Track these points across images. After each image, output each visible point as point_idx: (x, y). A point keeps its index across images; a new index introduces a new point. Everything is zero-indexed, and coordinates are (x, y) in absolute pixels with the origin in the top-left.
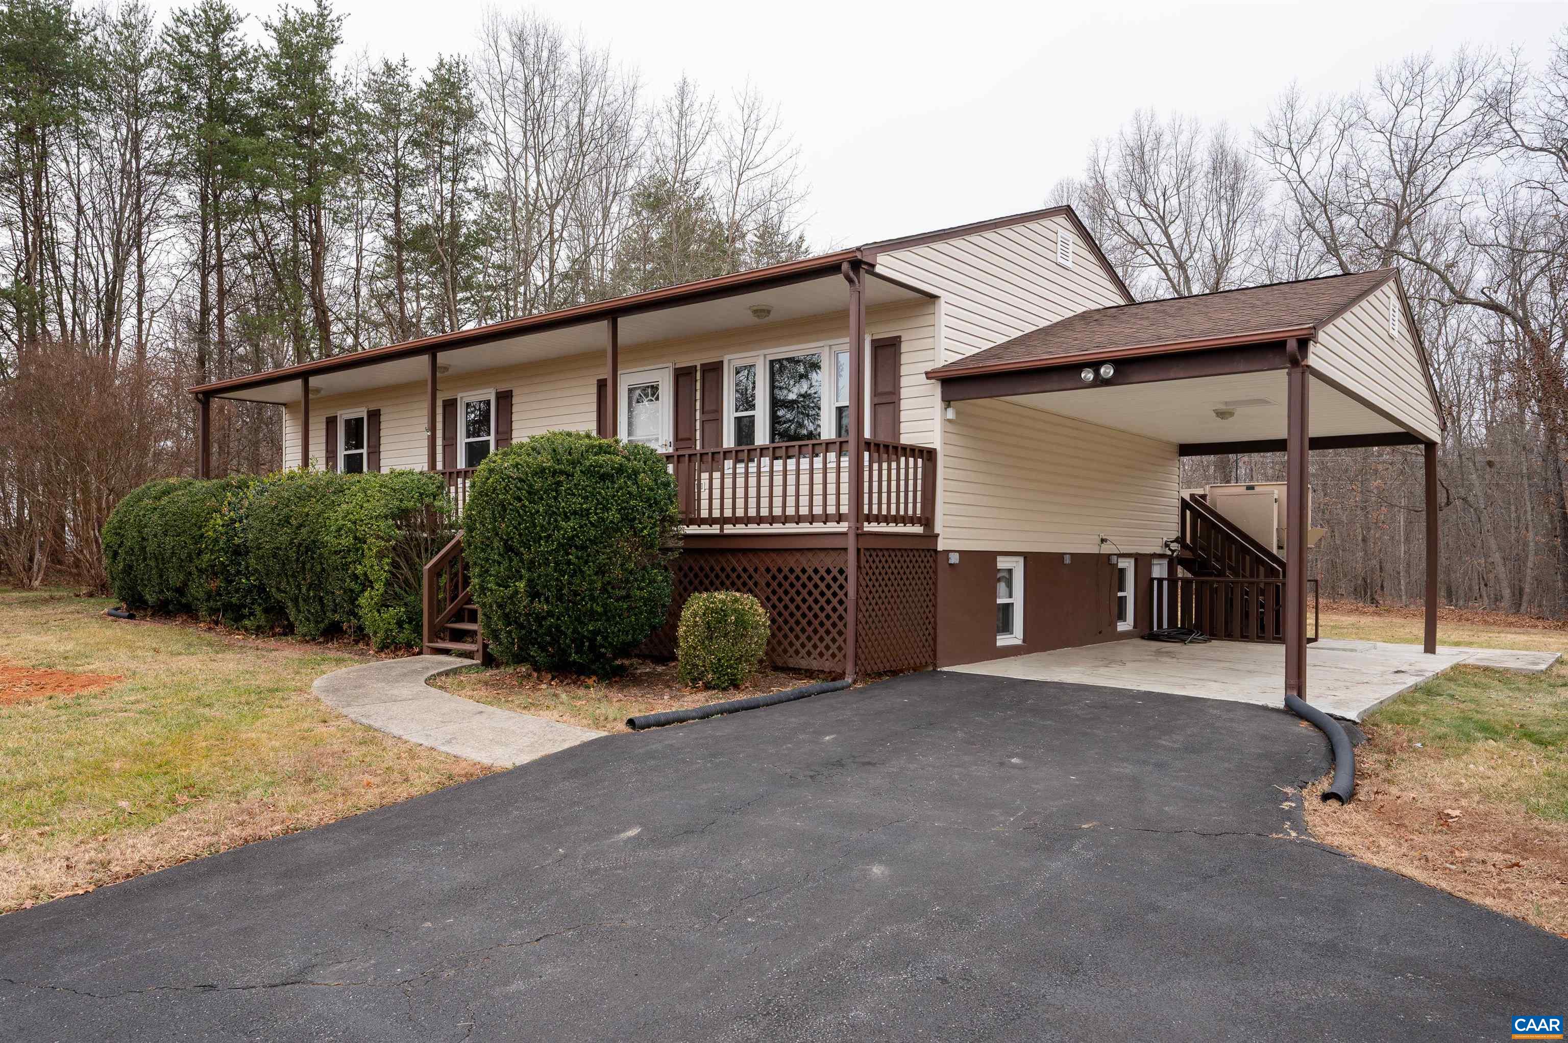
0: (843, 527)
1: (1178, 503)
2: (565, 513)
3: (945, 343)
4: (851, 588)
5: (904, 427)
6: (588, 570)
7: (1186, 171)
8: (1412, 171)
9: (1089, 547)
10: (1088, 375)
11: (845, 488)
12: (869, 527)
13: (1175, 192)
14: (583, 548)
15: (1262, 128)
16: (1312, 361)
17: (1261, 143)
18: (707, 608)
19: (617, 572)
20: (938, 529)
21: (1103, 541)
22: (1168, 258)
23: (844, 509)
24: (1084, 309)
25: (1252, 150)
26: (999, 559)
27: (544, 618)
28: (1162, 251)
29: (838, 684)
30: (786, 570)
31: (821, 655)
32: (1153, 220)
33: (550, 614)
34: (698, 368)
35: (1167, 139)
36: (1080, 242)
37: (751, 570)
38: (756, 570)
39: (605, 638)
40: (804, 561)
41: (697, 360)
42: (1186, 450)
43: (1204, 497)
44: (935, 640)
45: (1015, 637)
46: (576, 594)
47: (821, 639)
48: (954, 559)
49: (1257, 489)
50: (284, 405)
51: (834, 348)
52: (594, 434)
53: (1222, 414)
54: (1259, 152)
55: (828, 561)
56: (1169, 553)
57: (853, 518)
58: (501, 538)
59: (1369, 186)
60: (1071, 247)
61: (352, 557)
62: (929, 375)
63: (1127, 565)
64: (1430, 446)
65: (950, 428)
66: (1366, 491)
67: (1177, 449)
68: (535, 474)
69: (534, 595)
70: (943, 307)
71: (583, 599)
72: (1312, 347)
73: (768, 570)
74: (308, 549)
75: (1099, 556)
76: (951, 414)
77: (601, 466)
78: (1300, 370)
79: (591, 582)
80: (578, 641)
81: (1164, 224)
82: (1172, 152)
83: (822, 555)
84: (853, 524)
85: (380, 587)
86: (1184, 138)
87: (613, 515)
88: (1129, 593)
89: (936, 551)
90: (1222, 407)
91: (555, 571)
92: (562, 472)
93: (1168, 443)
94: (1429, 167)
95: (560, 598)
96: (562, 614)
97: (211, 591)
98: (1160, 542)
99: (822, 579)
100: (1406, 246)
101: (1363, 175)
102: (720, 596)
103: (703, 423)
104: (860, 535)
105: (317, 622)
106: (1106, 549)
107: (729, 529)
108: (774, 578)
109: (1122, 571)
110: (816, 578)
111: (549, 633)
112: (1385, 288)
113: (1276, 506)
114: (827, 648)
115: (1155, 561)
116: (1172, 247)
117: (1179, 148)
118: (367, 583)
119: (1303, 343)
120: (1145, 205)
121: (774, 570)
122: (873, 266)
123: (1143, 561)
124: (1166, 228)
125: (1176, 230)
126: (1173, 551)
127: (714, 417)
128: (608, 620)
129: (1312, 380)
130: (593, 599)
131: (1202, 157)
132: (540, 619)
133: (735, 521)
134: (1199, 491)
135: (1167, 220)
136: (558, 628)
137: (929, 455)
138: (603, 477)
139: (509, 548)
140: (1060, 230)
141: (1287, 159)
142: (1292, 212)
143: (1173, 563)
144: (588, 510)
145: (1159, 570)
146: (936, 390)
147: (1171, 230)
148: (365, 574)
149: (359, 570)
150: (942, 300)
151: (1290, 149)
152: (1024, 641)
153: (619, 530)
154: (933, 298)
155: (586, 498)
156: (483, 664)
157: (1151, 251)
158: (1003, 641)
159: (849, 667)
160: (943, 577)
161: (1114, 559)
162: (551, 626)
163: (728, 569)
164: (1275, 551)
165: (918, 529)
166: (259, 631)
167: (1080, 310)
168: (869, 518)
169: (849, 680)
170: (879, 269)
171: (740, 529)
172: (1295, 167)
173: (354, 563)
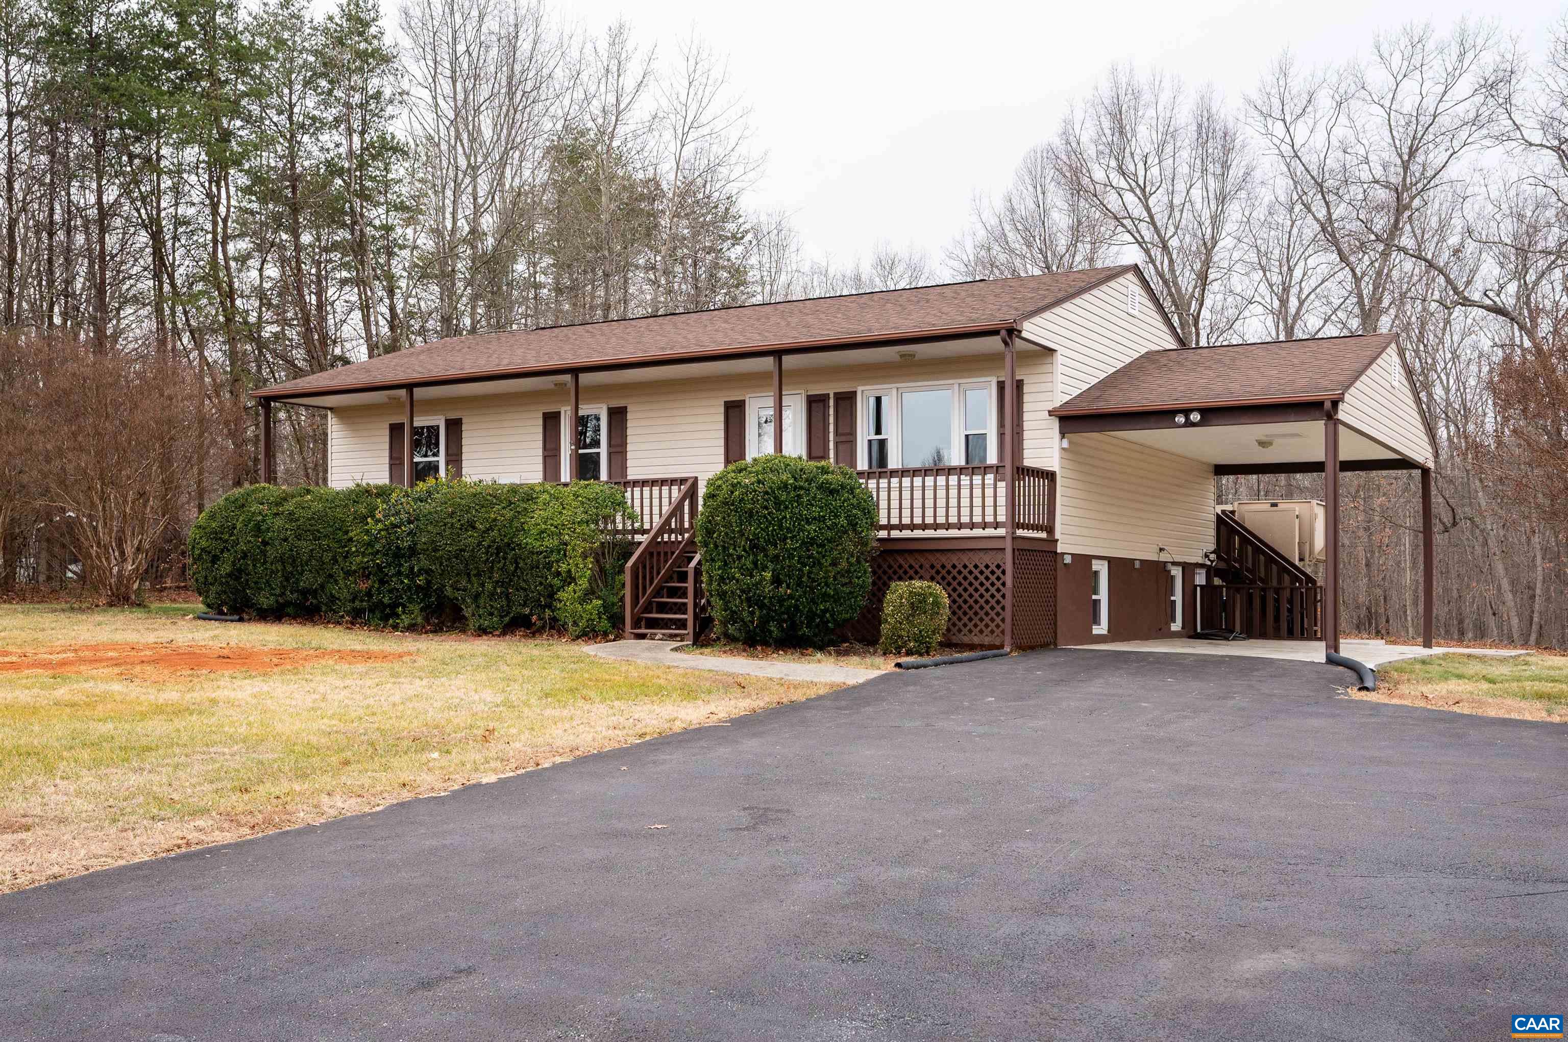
0: (1001, 532)
1: (1214, 518)
2: (807, 519)
3: (1061, 387)
4: (1008, 579)
5: (1026, 453)
6: (826, 562)
7: (1169, 134)
8: (1412, 153)
9: (1151, 555)
10: (1180, 419)
11: (1002, 501)
12: (1020, 532)
13: (1157, 161)
14: (820, 546)
15: (1255, 96)
16: (1341, 415)
17: (1252, 111)
18: (911, 592)
19: (844, 564)
20: (1058, 535)
21: (1161, 550)
22: (1147, 233)
23: (1001, 518)
24: (1146, 350)
25: (1242, 117)
26: (1094, 562)
27: (784, 600)
28: (1143, 226)
29: (1001, 651)
30: (949, 567)
31: (981, 632)
32: (1132, 190)
33: (791, 597)
34: (832, 396)
35: (1146, 97)
36: (1143, 293)
37: (917, 567)
38: (921, 567)
39: (831, 615)
40: (965, 559)
41: (830, 389)
42: (1221, 470)
43: (1233, 512)
44: (1055, 624)
45: (1102, 628)
46: (813, 581)
47: (981, 620)
48: (1068, 560)
49: (1281, 506)
50: (331, 409)
51: (962, 387)
52: (805, 457)
53: (1262, 444)
54: (1250, 120)
55: (987, 559)
56: (1209, 563)
57: (1009, 524)
58: (747, 539)
59: (1367, 163)
60: (1138, 298)
61: (554, 557)
62: (1051, 413)
63: (1177, 572)
64: (1425, 471)
65: (1065, 455)
66: (1369, 511)
67: (1212, 469)
68: (779, 488)
69: (777, 581)
70: (1059, 358)
71: (819, 585)
72: (1341, 406)
73: (932, 567)
74: (499, 549)
75: (1156, 564)
76: (1065, 443)
77: (831, 484)
78: (1332, 422)
79: (827, 572)
80: (811, 616)
81: (1144, 195)
82: (1151, 112)
83: (981, 554)
84: (1009, 530)
85: (584, 583)
86: (1165, 98)
87: (843, 521)
88: (1178, 598)
89: (1056, 553)
90: (1264, 439)
91: (798, 562)
92: (801, 488)
93: (1209, 464)
94: (1431, 146)
95: (799, 584)
96: (800, 596)
97: (360, 591)
98: (1201, 553)
99: (982, 573)
100: (1407, 241)
101: (1362, 152)
102: (917, 583)
103: (837, 444)
104: (1015, 538)
105: (502, 617)
106: (1164, 557)
107: (895, 534)
108: (938, 572)
109: (1173, 578)
110: (965, 572)
111: (787, 612)
112: (1389, 350)
113: (1297, 521)
114: (987, 626)
115: (1198, 571)
116: (1153, 223)
117: (1160, 108)
118: (570, 579)
119: (1335, 404)
120: (1124, 174)
121: (938, 567)
122: (1020, 332)
123: (1188, 569)
124: (1147, 200)
125: (1158, 202)
126: (1212, 562)
127: (847, 439)
128: (835, 601)
129: (1341, 427)
130: (827, 585)
131: (1185, 117)
132: (781, 600)
133: (901, 527)
134: (1229, 508)
135: (1148, 189)
136: (796, 607)
137: (1050, 476)
138: (832, 492)
139: (754, 546)
140: (1130, 285)
141: (1279, 129)
142: (1283, 185)
143: (1211, 572)
144: (824, 517)
145: (1200, 579)
146: (1055, 424)
147: (1152, 202)
148: (569, 571)
149: (563, 567)
150: (1059, 353)
151: (1284, 120)
152: (1109, 631)
153: (846, 532)
154: (1051, 351)
155: (821, 508)
156: (693, 645)
157: (1130, 226)
158: (1097, 630)
159: (1008, 640)
160: (1060, 574)
161: (1170, 566)
162: (790, 607)
163: (895, 567)
164: (1297, 563)
165: (1043, 535)
166: (412, 628)
167: (1143, 351)
168: (1020, 526)
169: (1007, 649)
170: (1024, 334)
171: (906, 534)
172: (1288, 140)
173: (558, 561)
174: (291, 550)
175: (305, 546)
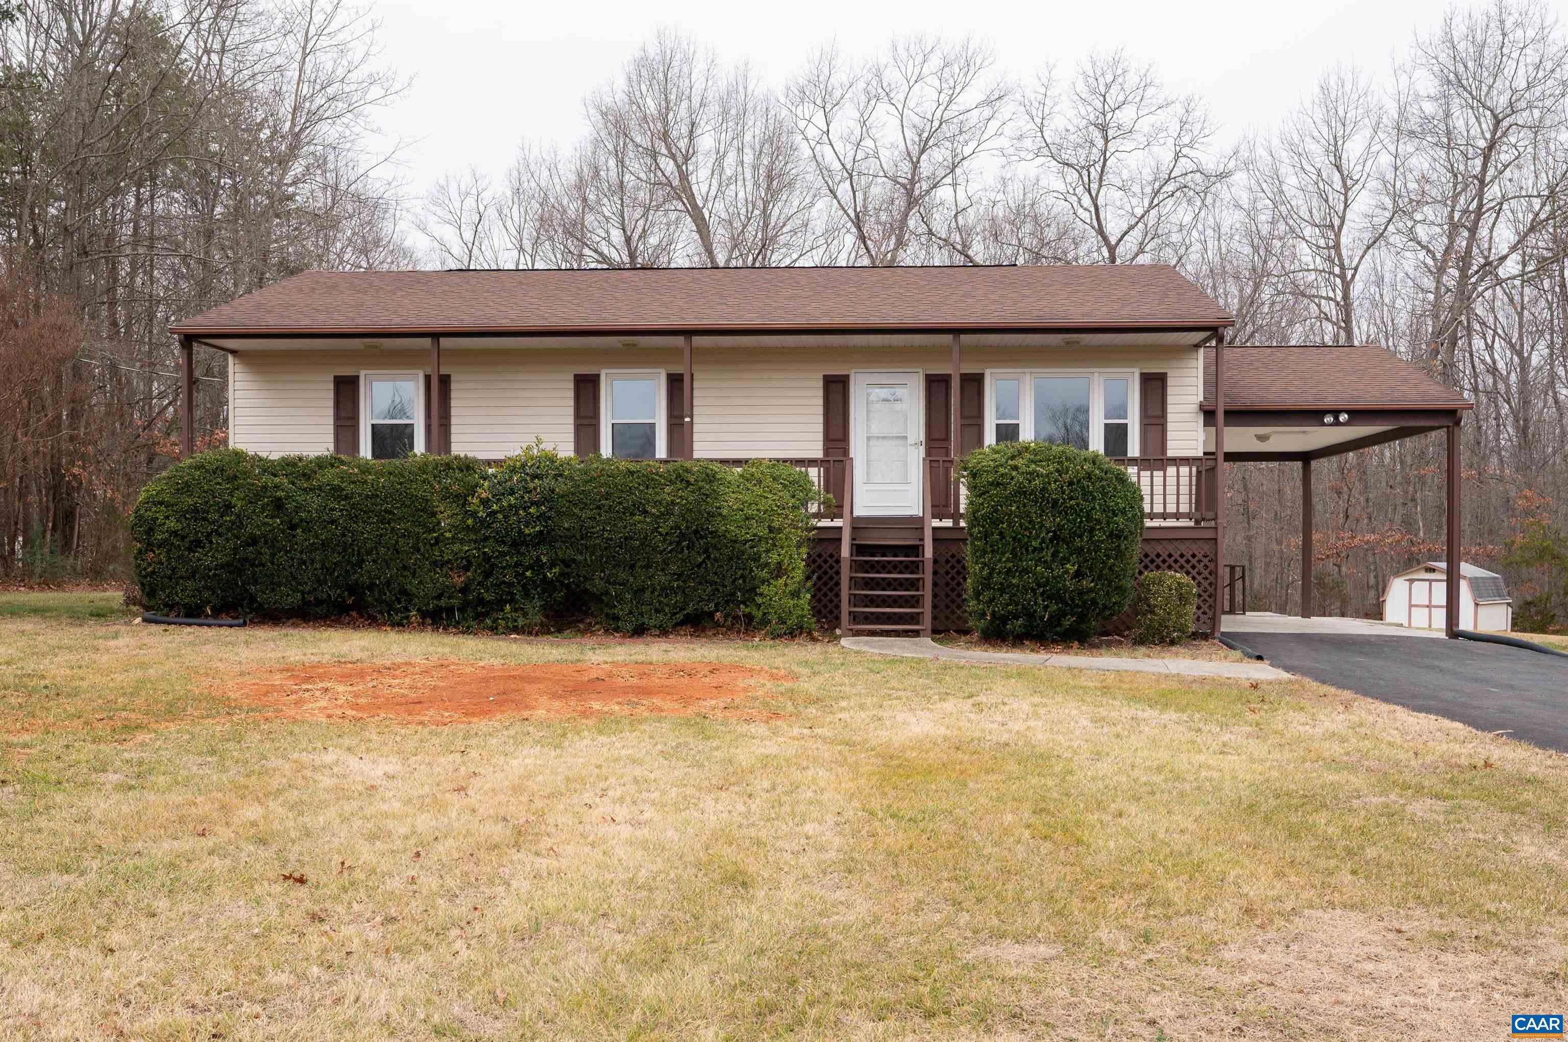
5: (1171, 444)
10: (1329, 419)
30: (1153, 556)
41: (952, 369)
50: (234, 353)
51: (1104, 375)
61: (763, 547)
97: (452, 586)
103: (962, 427)
118: (779, 571)
127: (974, 422)
146: (1200, 417)
148: (780, 562)
154: (1197, 347)
169: (1218, 635)
173: (768, 551)
174: (344, 535)
175: (367, 531)
